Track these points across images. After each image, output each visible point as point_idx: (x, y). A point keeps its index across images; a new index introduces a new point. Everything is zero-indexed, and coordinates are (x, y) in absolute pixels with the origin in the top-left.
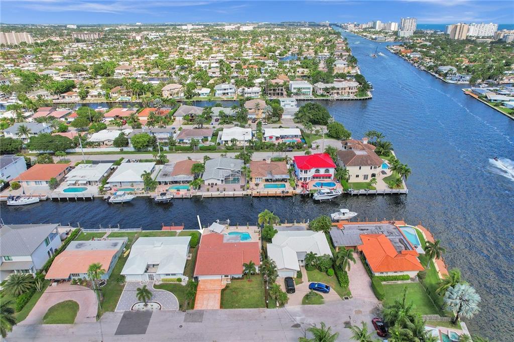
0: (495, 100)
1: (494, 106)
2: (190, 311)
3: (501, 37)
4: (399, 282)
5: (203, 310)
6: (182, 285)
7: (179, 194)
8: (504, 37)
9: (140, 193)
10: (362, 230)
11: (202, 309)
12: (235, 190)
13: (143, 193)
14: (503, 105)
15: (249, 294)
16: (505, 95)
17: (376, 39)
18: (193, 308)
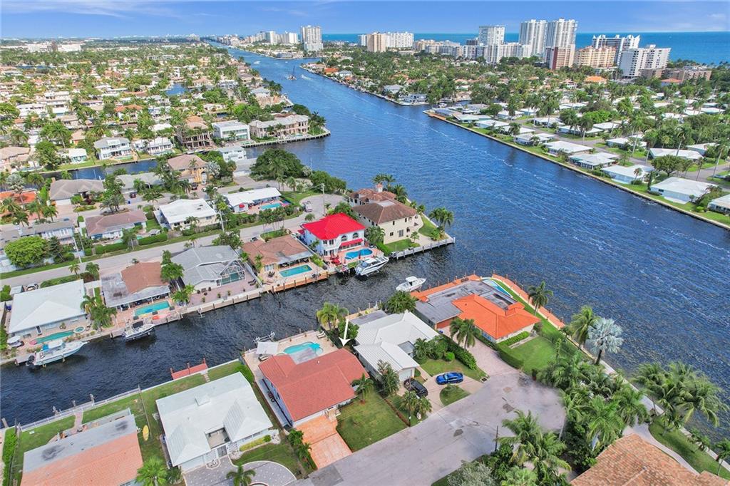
0: (466, 121)
1: (469, 127)
2: (315, 473)
4: (522, 342)
5: (332, 464)
6: (275, 445)
7: (157, 318)
8: (426, 48)
9: (88, 335)
10: (449, 296)
11: (330, 463)
12: (244, 291)
13: (92, 334)
14: (475, 125)
15: (375, 418)
16: (469, 113)
17: (279, 56)
18: (315, 468)
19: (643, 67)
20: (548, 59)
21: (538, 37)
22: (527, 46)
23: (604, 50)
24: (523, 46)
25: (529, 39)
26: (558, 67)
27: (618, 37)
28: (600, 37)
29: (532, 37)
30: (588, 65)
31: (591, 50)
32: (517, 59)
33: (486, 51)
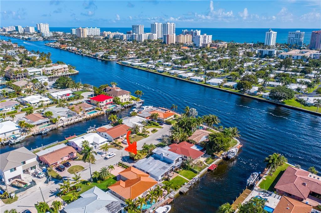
0: (136, 65)
3: (106, 36)
4: (171, 120)
6: (109, 145)
8: (108, 35)
12: (77, 119)
14: (140, 66)
16: (137, 62)
19: (203, 43)
20: (165, 40)
21: (159, 30)
22: (155, 34)
23: (187, 36)
24: (153, 34)
25: (155, 31)
26: (169, 43)
27: (192, 30)
28: (185, 30)
29: (157, 30)
30: (182, 42)
31: (182, 36)
32: (151, 40)
33: (137, 37)
